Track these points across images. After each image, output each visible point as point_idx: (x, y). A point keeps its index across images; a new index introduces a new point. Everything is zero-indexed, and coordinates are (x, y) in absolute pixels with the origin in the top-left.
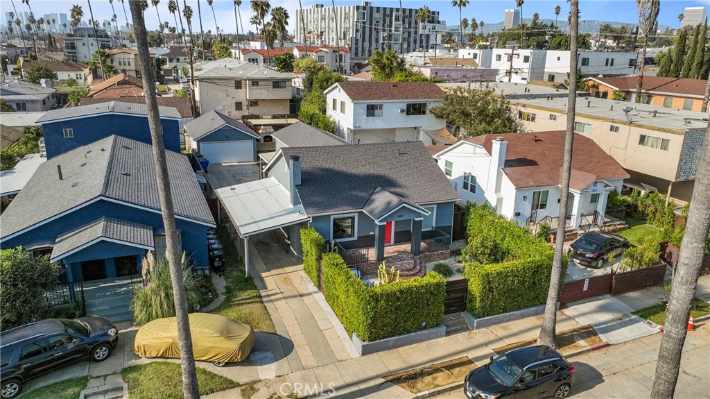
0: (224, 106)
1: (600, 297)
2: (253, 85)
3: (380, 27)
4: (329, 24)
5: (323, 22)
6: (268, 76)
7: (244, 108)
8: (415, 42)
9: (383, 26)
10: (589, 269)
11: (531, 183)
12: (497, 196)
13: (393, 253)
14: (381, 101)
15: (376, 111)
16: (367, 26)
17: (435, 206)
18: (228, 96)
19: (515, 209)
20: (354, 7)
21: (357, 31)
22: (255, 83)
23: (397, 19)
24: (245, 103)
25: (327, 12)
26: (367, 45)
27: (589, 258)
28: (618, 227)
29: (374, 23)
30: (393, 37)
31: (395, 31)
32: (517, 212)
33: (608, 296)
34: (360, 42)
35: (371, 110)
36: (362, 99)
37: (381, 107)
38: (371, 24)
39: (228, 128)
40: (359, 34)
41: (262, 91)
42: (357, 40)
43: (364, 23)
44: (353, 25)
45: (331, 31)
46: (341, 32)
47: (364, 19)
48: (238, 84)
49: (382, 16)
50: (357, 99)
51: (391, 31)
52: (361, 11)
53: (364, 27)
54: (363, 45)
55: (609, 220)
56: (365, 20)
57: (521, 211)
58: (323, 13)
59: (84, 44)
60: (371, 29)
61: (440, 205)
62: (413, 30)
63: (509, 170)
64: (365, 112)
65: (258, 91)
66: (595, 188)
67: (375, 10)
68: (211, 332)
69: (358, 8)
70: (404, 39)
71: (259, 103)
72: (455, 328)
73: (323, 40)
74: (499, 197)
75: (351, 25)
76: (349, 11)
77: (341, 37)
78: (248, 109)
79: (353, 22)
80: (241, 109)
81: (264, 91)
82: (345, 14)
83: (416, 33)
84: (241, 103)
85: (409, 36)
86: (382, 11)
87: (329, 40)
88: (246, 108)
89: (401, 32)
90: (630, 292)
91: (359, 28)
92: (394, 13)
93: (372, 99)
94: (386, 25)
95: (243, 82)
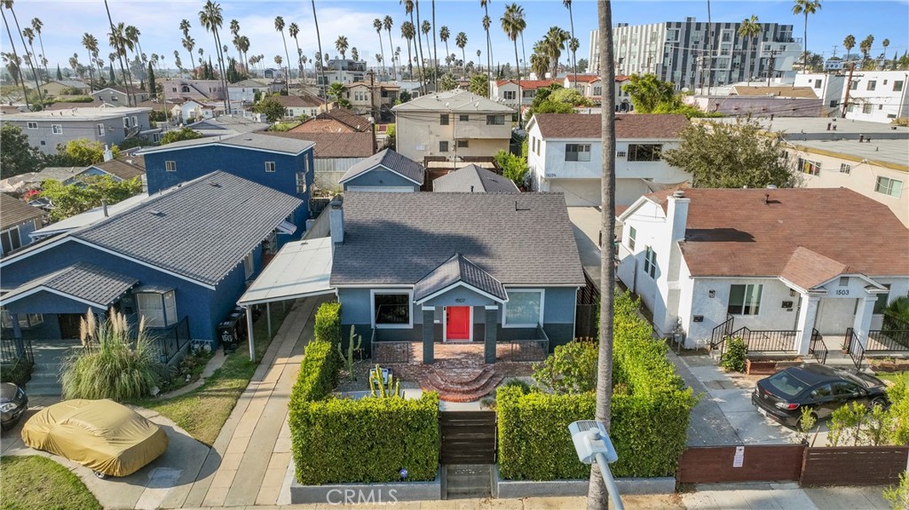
0: (426, 146)
1: (773, 485)
2: (461, 120)
3: (701, 49)
4: (630, 47)
5: (624, 45)
6: (481, 109)
7: (451, 148)
8: (752, 68)
9: (705, 48)
10: (784, 429)
11: (725, 270)
12: (669, 285)
13: (459, 354)
14: (586, 139)
15: (579, 153)
16: (681, 48)
17: (543, 291)
18: (431, 133)
19: (693, 309)
20: (664, 24)
21: (666, 55)
22: (464, 117)
23: (726, 38)
24: (452, 143)
25: (629, 33)
26: (678, 73)
27: (782, 409)
28: (898, 362)
29: (691, 44)
30: (718, 63)
31: (722, 54)
32: (697, 314)
33: (794, 485)
34: (669, 71)
35: (573, 152)
36: (559, 136)
37: (588, 148)
38: (686, 45)
39: (382, 170)
40: (668, 60)
41: (472, 127)
42: (664, 68)
43: (677, 45)
44: (661, 47)
45: (632, 57)
46: (644, 57)
47: (676, 39)
48: (445, 119)
49: (704, 35)
50: (551, 136)
51: (715, 54)
52: (674, 28)
53: (676, 51)
54: (673, 73)
55: (883, 347)
56: (679, 41)
57: (705, 315)
58: (624, 34)
59: (337, 78)
60: (686, 52)
61: (551, 291)
62: (749, 52)
63: (691, 246)
64: (564, 155)
65: (467, 128)
66: (844, 288)
67: (693, 27)
68: (92, 429)
69: (669, 25)
70: (734, 65)
71: (470, 144)
72: (466, 488)
73: (621, 68)
74: (673, 288)
75: (659, 47)
76: (657, 30)
77: (644, 64)
78: (455, 150)
79: (662, 44)
80: (447, 151)
81: (476, 128)
82: (652, 33)
83: (754, 55)
84: (447, 143)
85: (743, 60)
86: (703, 29)
87: (628, 68)
88: (452, 149)
89: (730, 56)
90: (845, 485)
91: (668, 51)
92: (721, 30)
93: (575, 136)
94: (709, 46)
95: (451, 116)
